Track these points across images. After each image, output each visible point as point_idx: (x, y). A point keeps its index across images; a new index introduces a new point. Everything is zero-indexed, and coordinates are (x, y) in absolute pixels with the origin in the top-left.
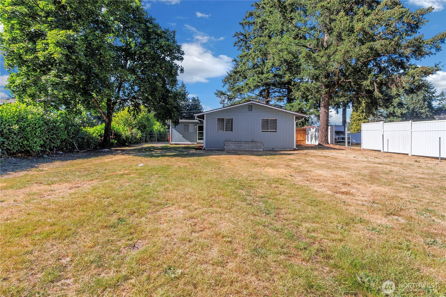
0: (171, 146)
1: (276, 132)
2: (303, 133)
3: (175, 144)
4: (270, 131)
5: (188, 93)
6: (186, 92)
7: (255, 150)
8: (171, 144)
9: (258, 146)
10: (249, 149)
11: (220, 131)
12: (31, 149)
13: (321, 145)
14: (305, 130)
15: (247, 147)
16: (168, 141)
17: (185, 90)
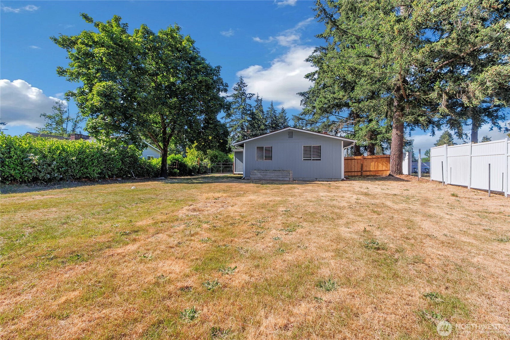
0: (235, 176)
1: (320, 160)
2: (387, 161)
3: (239, 174)
4: (313, 160)
5: (289, 119)
6: (286, 118)
7: (281, 179)
8: (234, 174)
9: (284, 175)
10: (275, 179)
11: (259, 160)
12: (90, 176)
13: (391, 175)
14: (389, 158)
15: (272, 175)
16: (231, 171)
17: (285, 117)
